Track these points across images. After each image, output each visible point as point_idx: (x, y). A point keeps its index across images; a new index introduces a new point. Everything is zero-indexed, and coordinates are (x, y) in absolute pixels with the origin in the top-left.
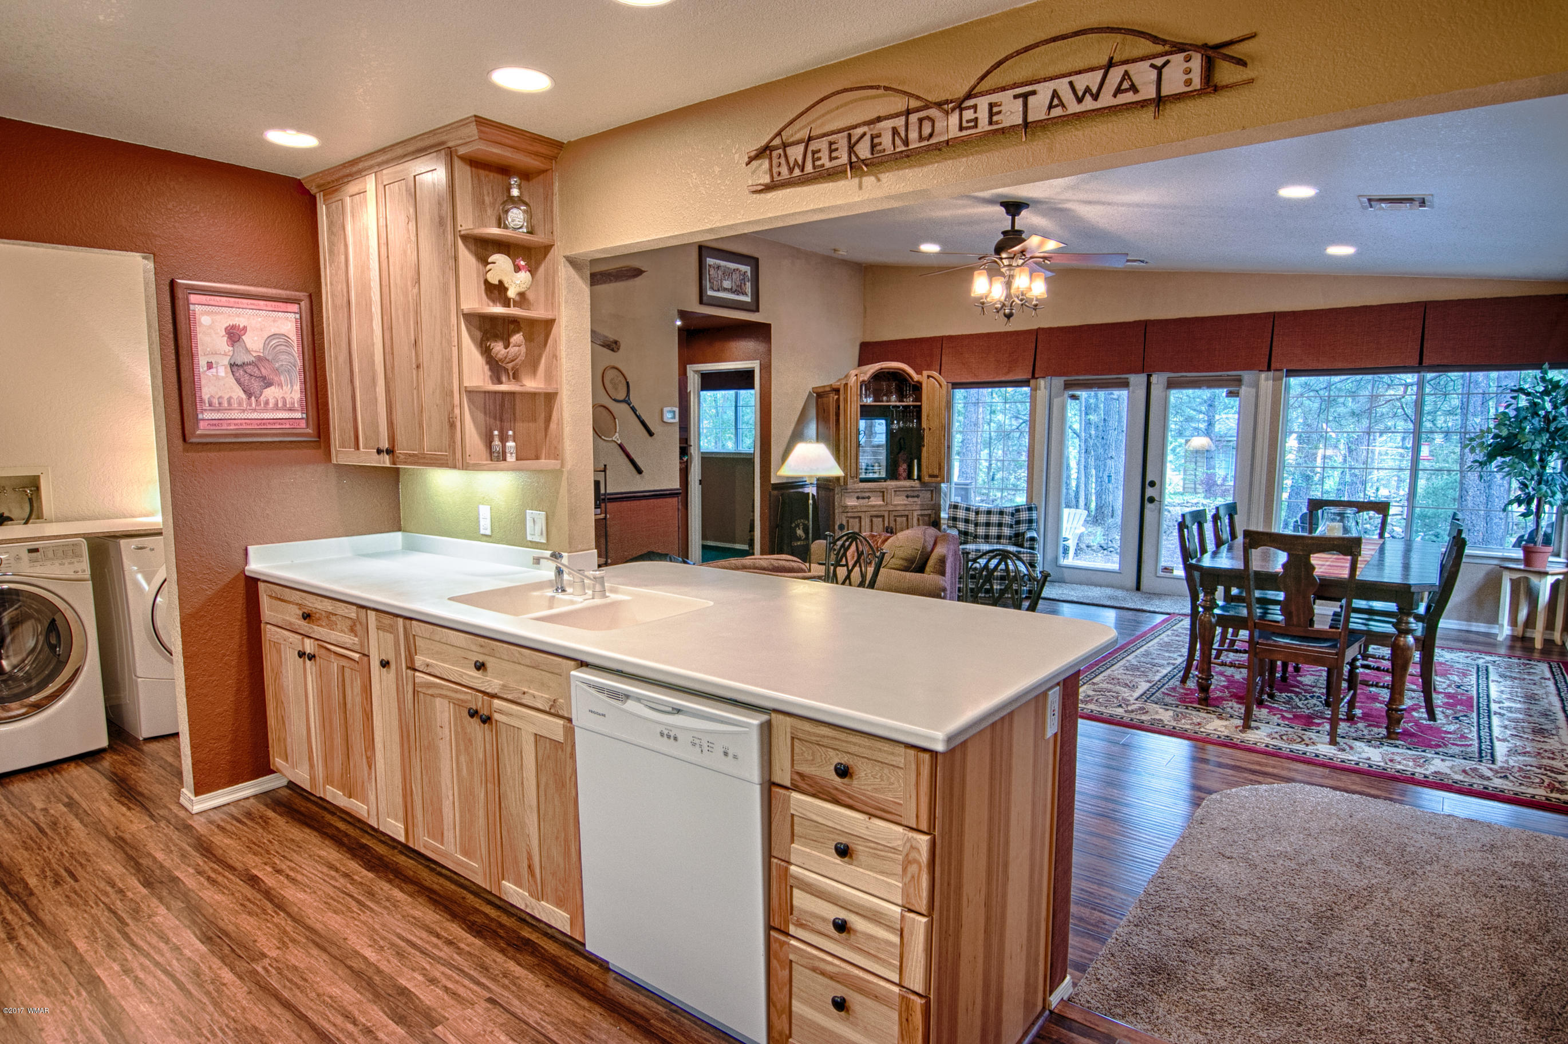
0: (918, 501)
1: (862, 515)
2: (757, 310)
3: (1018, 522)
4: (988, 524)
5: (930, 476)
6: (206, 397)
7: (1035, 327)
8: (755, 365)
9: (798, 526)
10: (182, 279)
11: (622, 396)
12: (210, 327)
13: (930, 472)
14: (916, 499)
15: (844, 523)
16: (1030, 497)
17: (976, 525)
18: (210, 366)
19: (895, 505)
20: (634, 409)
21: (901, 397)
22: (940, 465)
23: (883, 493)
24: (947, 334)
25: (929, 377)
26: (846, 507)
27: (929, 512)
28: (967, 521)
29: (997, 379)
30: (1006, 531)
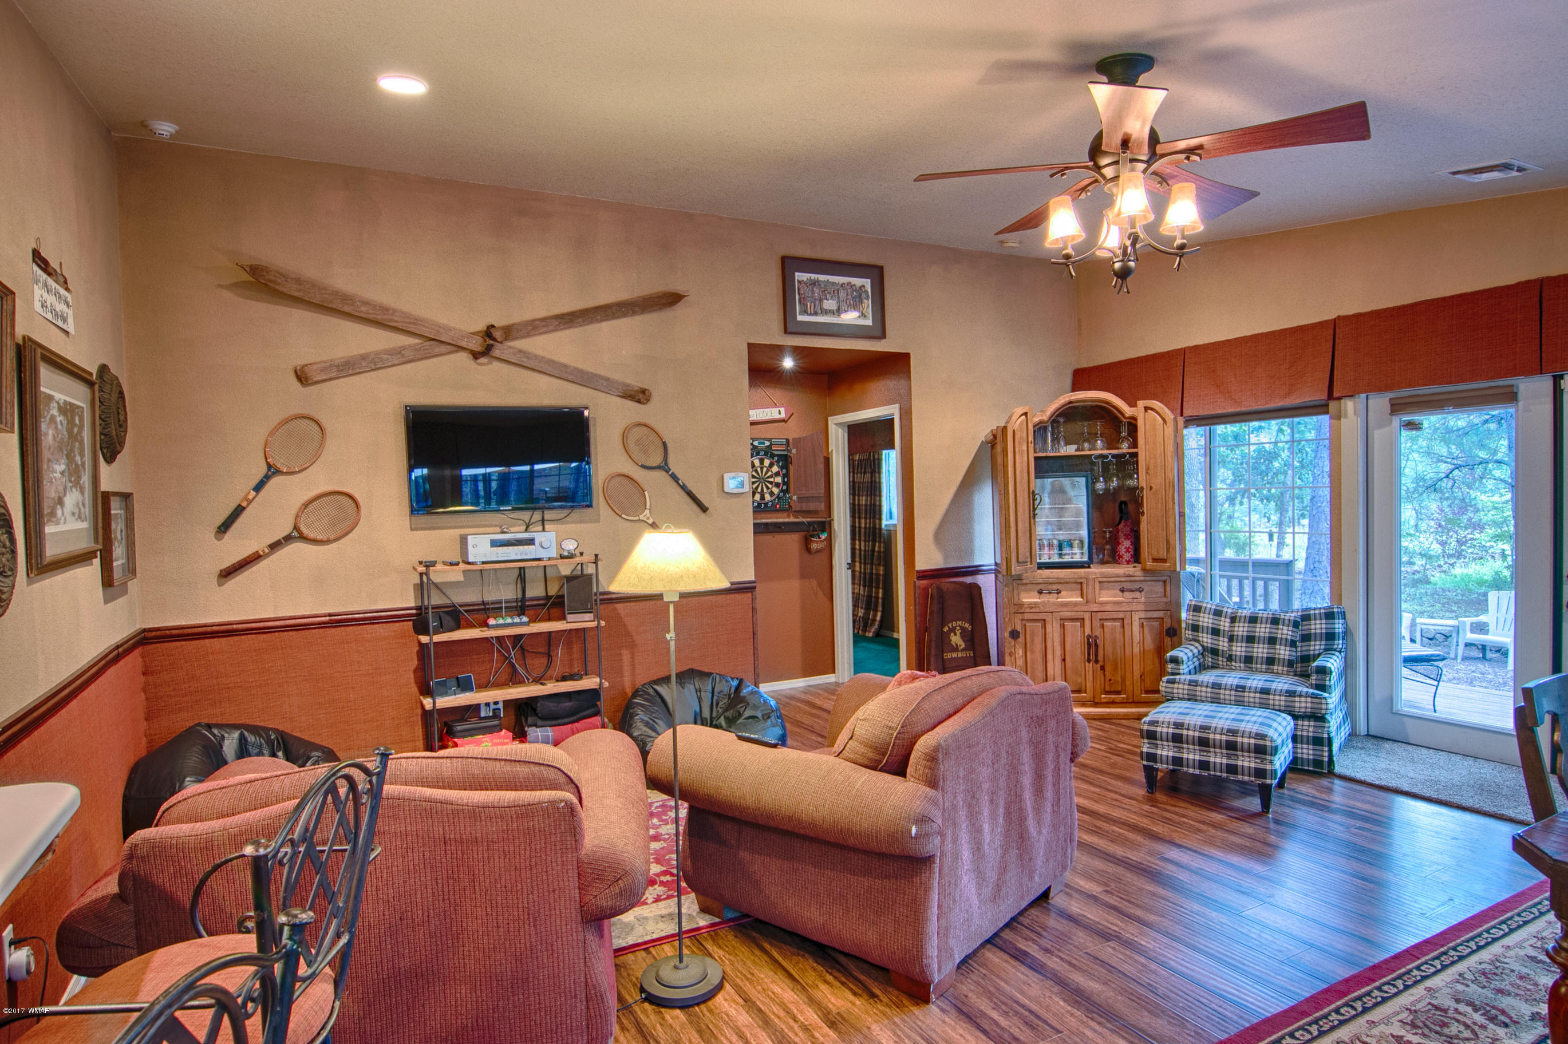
0: (1142, 598)
1: (1048, 618)
2: (883, 336)
3: (1306, 638)
4: (1250, 639)
5: (1155, 560)
7: (1330, 315)
8: (892, 410)
9: (953, 630)
11: (657, 460)
13: (1156, 556)
14: (1137, 594)
15: (1019, 628)
16: (1336, 594)
17: (1231, 639)
19: (1102, 604)
20: (674, 478)
21: (1111, 444)
22: (1168, 542)
23: (1080, 586)
24: (1191, 344)
25: (1146, 409)
26: (1021, 605)
27: (1160, 614)
28: (1215, 632)
29: (1272, 405)
30: (1283, 652)
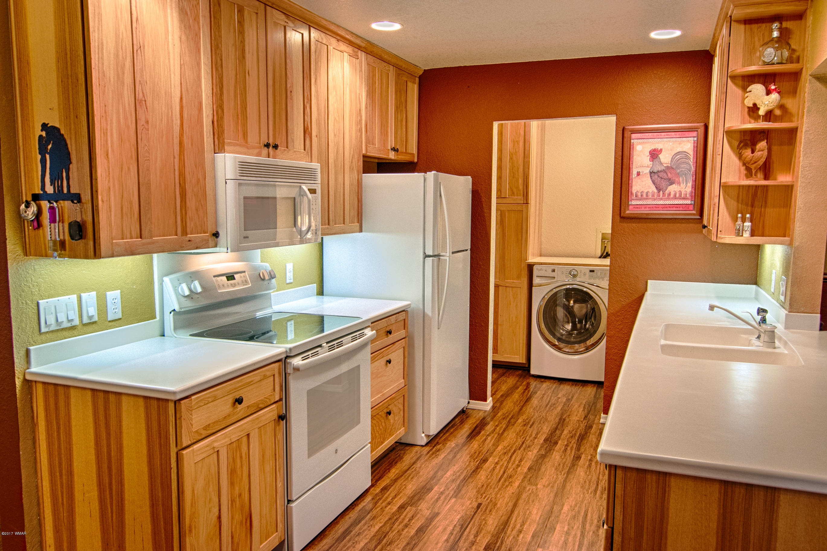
6: (634, 192)
10: (628, 126)
12: (641, 151)
18: (638, 174)
